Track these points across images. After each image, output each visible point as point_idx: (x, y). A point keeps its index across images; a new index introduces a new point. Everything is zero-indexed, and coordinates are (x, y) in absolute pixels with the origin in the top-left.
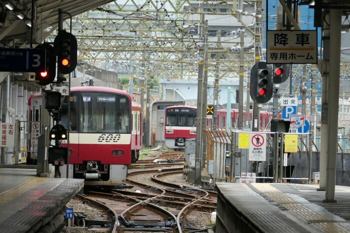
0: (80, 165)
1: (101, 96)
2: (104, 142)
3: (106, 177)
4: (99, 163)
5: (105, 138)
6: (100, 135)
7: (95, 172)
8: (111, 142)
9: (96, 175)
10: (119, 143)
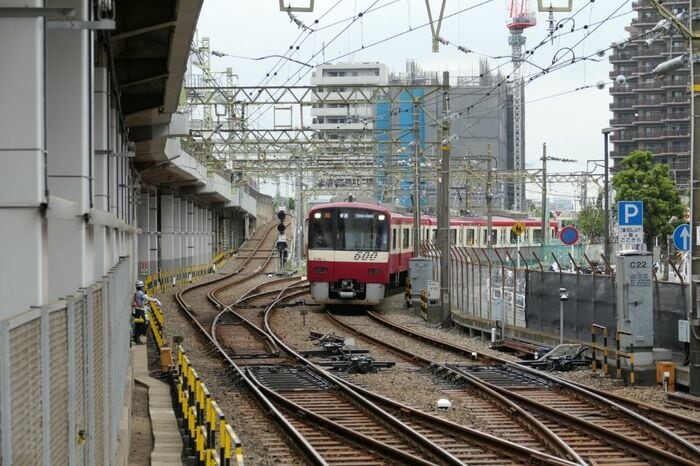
0: (336, 283)
1: (360, 213)
2: (360, 260)
3: (362, 296)
4: (355, 282)
5: (362, 255)
6: (356, 252)
7: (350, 291)
8: (368, 261)
9: (351, 294)
10: (376, 261)
